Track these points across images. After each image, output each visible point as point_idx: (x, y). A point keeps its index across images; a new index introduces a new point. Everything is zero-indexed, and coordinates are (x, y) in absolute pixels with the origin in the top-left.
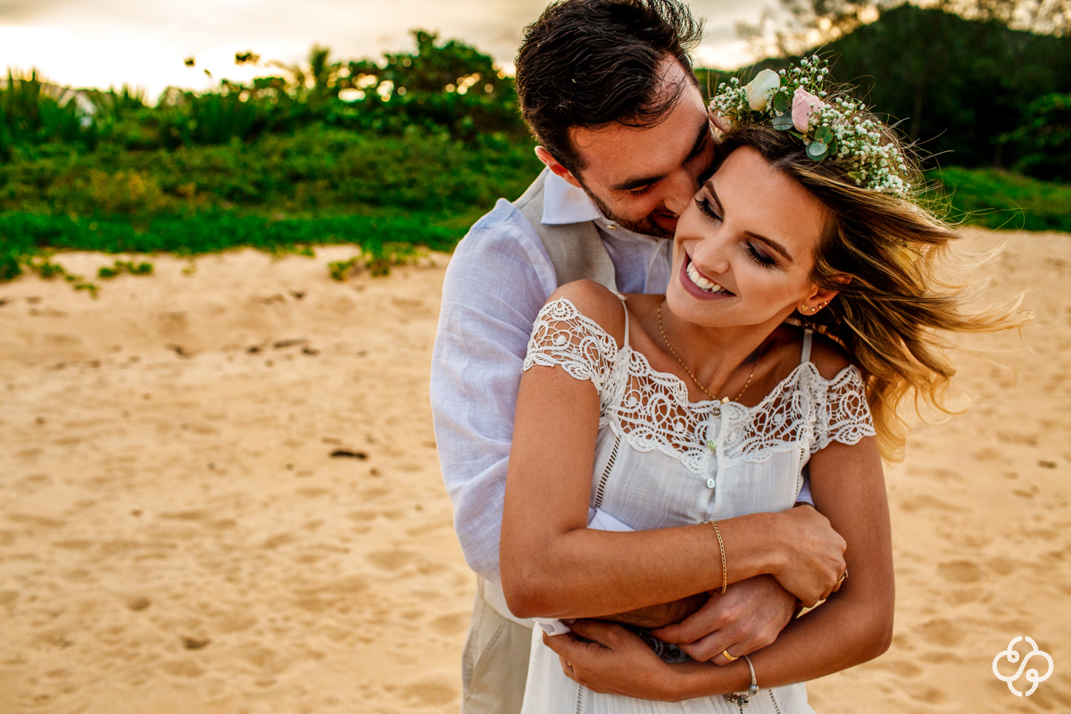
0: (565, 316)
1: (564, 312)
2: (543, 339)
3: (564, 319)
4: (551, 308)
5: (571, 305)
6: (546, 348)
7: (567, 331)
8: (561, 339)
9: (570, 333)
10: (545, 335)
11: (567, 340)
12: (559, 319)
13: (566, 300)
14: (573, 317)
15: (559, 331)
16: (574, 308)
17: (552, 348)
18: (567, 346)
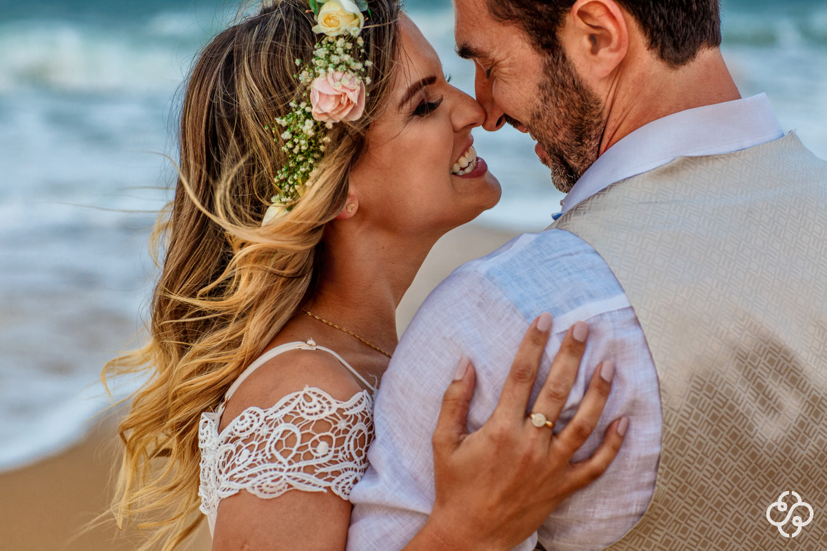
0: (321, 412)
1: (319, 406)
2: (294, 452)
3: (322, 416)
4: (294, 404)
5: (325, 394)
6: (303, 464)
7: (329, 433)
8: (323, 447)
9: (333, 435)
10: (298, 445)
11: (330, 446)
12: (315, 418)
13: (313, 389)
14: (333, 411)
15: (317, 437)
16: (329, 398)
17: (313, 462)
18: (331, 454)
